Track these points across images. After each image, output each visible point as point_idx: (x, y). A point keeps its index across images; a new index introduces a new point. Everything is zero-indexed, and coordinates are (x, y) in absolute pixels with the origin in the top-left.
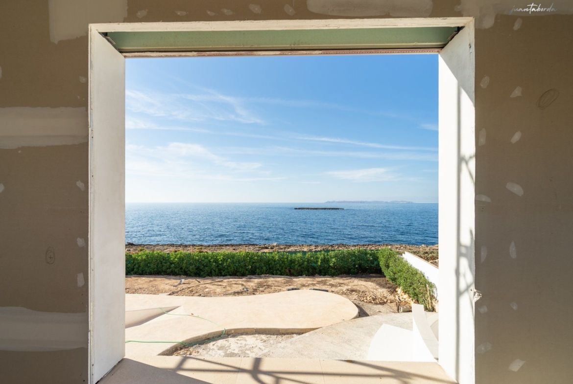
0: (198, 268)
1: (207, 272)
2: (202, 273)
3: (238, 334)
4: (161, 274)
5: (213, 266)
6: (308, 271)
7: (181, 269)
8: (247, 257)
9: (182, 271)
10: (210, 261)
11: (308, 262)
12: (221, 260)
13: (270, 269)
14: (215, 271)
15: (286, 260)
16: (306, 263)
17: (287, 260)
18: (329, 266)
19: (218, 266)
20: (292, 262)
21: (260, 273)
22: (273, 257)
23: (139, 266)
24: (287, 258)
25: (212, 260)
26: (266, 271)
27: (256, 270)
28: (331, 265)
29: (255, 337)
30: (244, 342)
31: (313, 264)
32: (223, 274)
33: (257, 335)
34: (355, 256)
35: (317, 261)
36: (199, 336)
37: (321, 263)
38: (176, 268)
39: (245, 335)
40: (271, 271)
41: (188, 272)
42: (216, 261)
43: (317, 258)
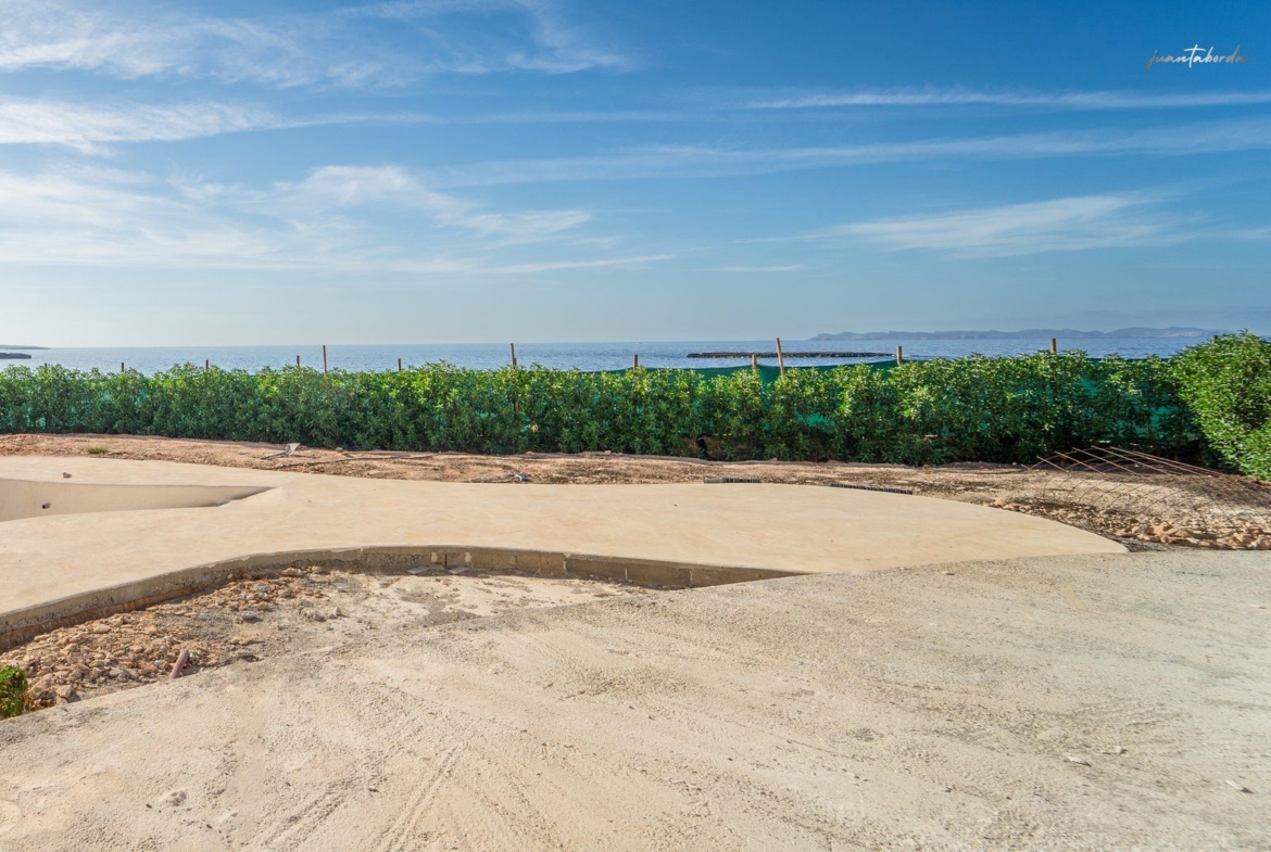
0: (344, 420)
1: (377, 433)
2: (359, 436)
3: (492, 569)
4: (230, 439)
5: (397, 414)
6: (792, 444)
7: (292, 419)
8: (522, 386)
9: (293, 430)
10: (386, 400)
11: (787, 404)
12: (426, 394)
13: (618, 431)
14: (405, 433)
15: (685, 395)
16: (779, 408)
17: (693, 396)
18: (902, 421)
19: (414, 416)
20: (715, 404)
21: (574, 445)
22: (627, 386)
23: (168, 411)
24: (691, 389)
25: (393, 394)
26: (602, 437)
27: (558, 435)
28: (911, 413)
29: (570, 585)
30: (517, 594)
31: (813, 420)
32: (433, 440)
33: (576, 581)
34: (1041, 383)
35: (834, 405)
36: (328, 552)
37: (854, 408)
38: (274, 416)
39: (522, 575)
40: (622, 438)
41: (314, 432)
42: (407, 396)
43: (834, 390)
